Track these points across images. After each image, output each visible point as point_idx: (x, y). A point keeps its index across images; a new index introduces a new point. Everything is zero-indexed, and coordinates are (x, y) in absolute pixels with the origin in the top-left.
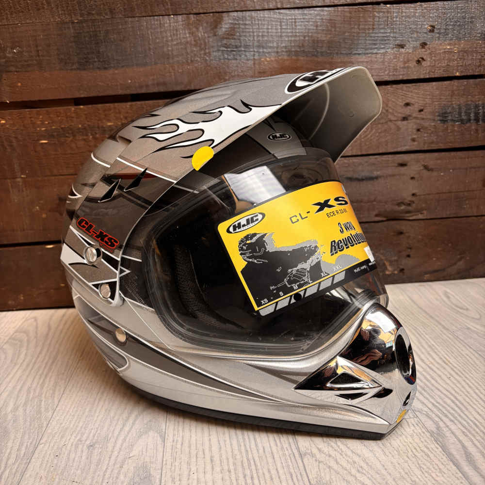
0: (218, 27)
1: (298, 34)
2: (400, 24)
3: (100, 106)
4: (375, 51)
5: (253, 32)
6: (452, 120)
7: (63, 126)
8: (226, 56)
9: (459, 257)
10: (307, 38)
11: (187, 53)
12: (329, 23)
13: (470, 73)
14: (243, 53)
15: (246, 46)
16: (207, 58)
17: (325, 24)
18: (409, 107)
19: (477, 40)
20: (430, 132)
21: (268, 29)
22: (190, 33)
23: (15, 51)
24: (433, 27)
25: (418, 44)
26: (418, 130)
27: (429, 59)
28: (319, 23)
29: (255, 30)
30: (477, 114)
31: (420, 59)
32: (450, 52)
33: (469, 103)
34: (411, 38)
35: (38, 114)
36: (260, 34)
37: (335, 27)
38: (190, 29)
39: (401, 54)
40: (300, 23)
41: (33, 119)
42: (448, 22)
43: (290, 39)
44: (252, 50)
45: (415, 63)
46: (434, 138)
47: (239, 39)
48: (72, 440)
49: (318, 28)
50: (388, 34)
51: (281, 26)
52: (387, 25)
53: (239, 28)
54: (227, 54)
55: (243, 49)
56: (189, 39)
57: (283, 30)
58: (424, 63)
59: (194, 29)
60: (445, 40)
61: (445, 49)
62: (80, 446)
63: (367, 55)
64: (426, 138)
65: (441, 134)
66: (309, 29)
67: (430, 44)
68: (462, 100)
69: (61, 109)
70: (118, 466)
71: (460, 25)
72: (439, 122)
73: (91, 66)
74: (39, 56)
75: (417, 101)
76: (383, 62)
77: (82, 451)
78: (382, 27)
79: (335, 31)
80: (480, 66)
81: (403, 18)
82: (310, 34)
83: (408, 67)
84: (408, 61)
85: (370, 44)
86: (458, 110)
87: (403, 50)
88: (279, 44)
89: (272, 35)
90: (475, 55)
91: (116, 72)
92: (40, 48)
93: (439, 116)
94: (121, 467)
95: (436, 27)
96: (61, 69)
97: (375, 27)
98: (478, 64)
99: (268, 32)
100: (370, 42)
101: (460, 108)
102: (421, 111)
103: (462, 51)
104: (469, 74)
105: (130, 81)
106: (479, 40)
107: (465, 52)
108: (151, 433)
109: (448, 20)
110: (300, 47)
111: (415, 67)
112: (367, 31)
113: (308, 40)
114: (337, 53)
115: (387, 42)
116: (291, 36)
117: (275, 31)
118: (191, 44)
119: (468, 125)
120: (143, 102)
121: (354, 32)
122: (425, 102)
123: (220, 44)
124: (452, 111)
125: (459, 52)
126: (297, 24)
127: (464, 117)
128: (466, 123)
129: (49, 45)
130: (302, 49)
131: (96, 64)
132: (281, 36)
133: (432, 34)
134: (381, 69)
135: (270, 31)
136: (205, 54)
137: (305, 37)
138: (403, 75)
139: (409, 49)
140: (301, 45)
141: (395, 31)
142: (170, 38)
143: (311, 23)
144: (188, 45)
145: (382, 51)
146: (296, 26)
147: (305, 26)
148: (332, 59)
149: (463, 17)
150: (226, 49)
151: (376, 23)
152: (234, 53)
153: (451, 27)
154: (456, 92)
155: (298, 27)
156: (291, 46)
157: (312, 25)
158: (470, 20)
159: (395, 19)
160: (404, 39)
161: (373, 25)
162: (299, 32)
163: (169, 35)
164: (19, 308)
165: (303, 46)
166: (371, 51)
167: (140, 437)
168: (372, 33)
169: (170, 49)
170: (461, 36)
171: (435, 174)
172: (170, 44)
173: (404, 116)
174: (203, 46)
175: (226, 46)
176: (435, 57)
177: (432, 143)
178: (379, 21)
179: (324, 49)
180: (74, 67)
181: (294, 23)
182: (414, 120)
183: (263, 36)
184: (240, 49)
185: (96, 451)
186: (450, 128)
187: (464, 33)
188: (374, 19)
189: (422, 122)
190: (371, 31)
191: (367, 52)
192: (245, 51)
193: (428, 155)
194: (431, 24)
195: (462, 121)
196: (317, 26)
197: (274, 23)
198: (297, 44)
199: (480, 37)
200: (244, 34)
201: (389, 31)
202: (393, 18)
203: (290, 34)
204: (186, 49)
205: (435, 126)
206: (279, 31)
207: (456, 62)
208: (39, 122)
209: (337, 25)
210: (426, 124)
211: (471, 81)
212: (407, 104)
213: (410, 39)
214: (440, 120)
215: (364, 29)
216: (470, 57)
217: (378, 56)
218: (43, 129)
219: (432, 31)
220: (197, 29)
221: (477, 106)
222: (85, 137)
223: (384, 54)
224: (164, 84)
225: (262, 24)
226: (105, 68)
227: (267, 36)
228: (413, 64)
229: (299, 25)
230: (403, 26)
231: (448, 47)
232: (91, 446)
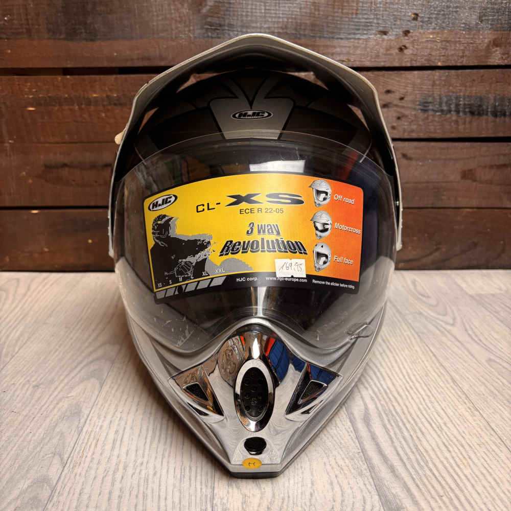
0: (203, 5)
1: (281, 16)
2: (383, 11)
3: (86, 77)
4: (358, 36)
5: (237, 11)
6: (433, 110)
7: (50, 95)
8: (210, 34)
9: (435, 247)
10: (290, 20)
11: (172, 29)
12: (313, 6)
13: (452, 63)
14: (227, 31)
15: (230, 25)
16: (191, 36)
17: (309, 6)
18: (390, 95)
19: (460, 30)
20: (410, 120)
21: (252, 9)
22: (174, 9)
23: (6, 18)
24: (417, 15)
25: (400, 32)
26: (399, 118)
27: (411, 48)
28: (302, 6)
29: (239, 10)
30: (457, 105)
31: (403, 47)
32: (433, 41)
33: (451, 94)
34: (395, 25)
35: (26, 82)
36: (244, 14)
37: (319, 10)
38: (175, 5)
39: (383, 40)
40: (284, 5)
41: (21, 86)
42: (431, 10)
43: (273, 20)
44: (235, 29)
45: (397, 51)
46: (414, 127)
47: (223, 18)
48: (21, 381)
49: (302, 11)
50: (371, 20)
51: (265, 6)
52: (371, 10)
53: (224, 6)
54: (211, 33)
55: (227, 28)
56: (173, 16)
57: (267, 11)
58: (406, 51)
59: (180, 6)
60: (428, 29)
61: (427, 38)
62: (27, 386)
63: (349, 40)
64: (406, 127)
65: (421, 123)
66: (293, 11)
67: (412, 33)
68: (444, 91)
69: (48, 78)
70: (55, 402)
71: (444, 15)
72: (420, 111)
73: (78, 37)
74: (28, 24)
75: (398, 89)
76: (365, 48)
77: (27, 389)
78: (365, 12)
79: (319, 14)
80: (463, 57)
81: (387, 5)
82: (294, 16)
83: (391, 54)
84: (391, 47)
85: (353, 29)
86: (438, 100)
87: (385, 37)
88: (263, 25)
89: (255, 16)
90: (458, 45)
91: (102, 43)
92: (29, 17)
93: (419, 105)
94: (58, 404)
95: (420, 15)
96: (49, 38)
97: (358, 12)
98: (461, 54)
99: (252, 12)
100: (353, 27)
101: (440, 99)
102: (402, 99)
103: (444, 41)
104: (451, 65)
105: (115, 54)
106: (463, 30)
107: (448, 42)
108: (92, 380)
109: (432, 9)
110: (282, 28)
111: (397, 54)
112: (350, 16)
113: (292, 22)
114: (320, 37)
115: (370, 28)
116: (275, 17)
117: (258, 11)
118: (176, 21)
119: (448, 116)
120: (127, 76)
121: (337, 17)
122: (405, 91)
123: (204, 21)
124: (432, 101)
125: (442, 41)
126: (281, 5)
127: (445, 108)
128: (447, 114)
129: (38, 15)
130: (285, 31)
131: (84, 35)
132: (265, 17)
133: (415, 22)
134: (364, 55)
135: (254, 11)
136: (189, 31)
137: (288, 18)
138: (385, 62)
139: (391, 36)
140: (284, 27)
141: (378, 17)
142: (155, 14)
143: (295, 5)
144: (174, 22)
145: (365, 37)
146: (279, 7)
147: (289, 7)
148: (315, 41)
149: (447, 6)
150: (209, 27)
151: (359, 8)
152: (218, 31)
153: (434, 16)
154: (437, 82)
155: (282, 9)
156: (274, 27)
157: (295, 7)
158: (454, 10)
159: (378, 5)
160: (387, 25)
161: (357, 10)
162: (282, 14)
163: (154, 10)
164: (4, 269)
165: (286, 27)
166: (353, 36)
167: (82, 382)
168: (356, 18)
169: (155, 24)
170: (444, 25)
171: (414, 163)
172: (155, 18)
173: (384, 103)
174: (187, 23)
175: (211, 24)
176: (417, 45)
177: (412, 131)
178: (362, 6)
179: (306, 32)
180: (62, 37)
181: (277, 4)
182: (395, 108)
183: (247, 16)
184: (223, 28)
185: (40, 390)
186: (431, 118)
187: (448, 23)
188: (357, 4)
189: (402, 111)
190: (354, 16)
191: (350, 36)
192: (229, 30)
193: (406, 144)
194: (415, 11)
195: (442, 111)
196: (300, 9)
197: (258, 4)
198: (280, 25)
199: (463, 27)
200: (228, 13)
201: (373, 17)
202: (377, 4)
203: (274, 15)
204: (171, 24)
205: (415, 115)
206: (263, 11)
207: (438, 52)
208: (27, 90)
209: (321, 9)
210: (407, 112)
211: (453, 72)
212: (388, 92)
213: (393, 27)
214: (422, 110)
215: (347, 13)
216: (453, 48)
217: (361, 42)
218: (31, 97)
219: (415, 19)
220: (183, 5)
221: (457, 98)
222: (71, 107)
223: (366, 40)
224: (149, 59)
225: (246, 4)
226: (92, 40)
227: (252, 16)
228: (395, 51)
229: (282, 7)
230: (387, 13)
231: (431, 36)
232: (37, 386)
